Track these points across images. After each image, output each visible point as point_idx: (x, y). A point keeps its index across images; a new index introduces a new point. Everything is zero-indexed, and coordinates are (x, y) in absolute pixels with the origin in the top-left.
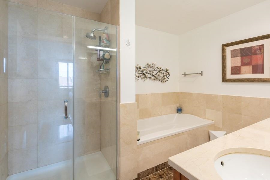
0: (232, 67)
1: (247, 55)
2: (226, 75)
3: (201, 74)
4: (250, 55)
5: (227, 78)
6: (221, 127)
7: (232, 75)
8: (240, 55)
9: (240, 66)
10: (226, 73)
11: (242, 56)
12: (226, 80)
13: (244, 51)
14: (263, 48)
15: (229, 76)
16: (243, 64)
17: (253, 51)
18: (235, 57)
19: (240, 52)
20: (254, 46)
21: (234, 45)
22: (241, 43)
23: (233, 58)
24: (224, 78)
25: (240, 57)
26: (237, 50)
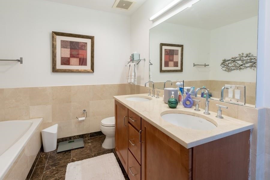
0: (62, 58)
1: (75, 49)
2: (56, 65)
3: (20, 61)
4: (77, 49)
5: (57, 68)
6: (50, 121)
7: (62, 66)
8: (69, 47)
9: (69, 57)
10: (56, 63)
11: (71, 49)
12: (56, 70)
13: (73, 44)
14: (87, 45)
15: (59, 66)
16: (72, 56)
17: (80, 46)
18: (65, 48)
19: (69, 44)
20: (81, 42)
21: (65, 36)
22: (71, 36)
23: (63, 49)
24: (54, 68)
25: (70, 49)
26: (67, 41)
